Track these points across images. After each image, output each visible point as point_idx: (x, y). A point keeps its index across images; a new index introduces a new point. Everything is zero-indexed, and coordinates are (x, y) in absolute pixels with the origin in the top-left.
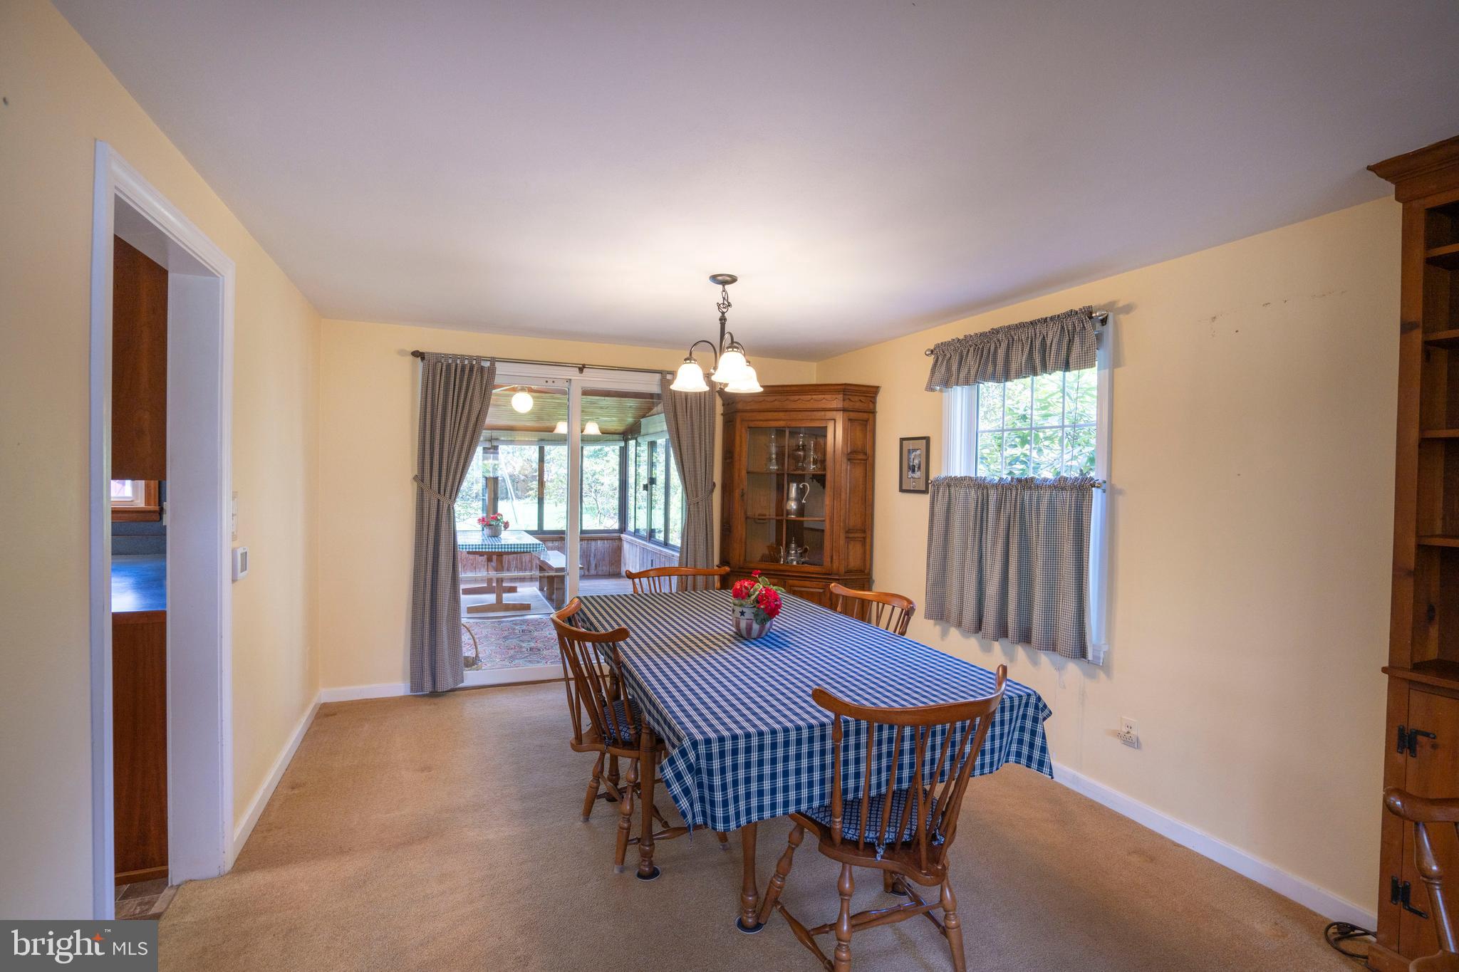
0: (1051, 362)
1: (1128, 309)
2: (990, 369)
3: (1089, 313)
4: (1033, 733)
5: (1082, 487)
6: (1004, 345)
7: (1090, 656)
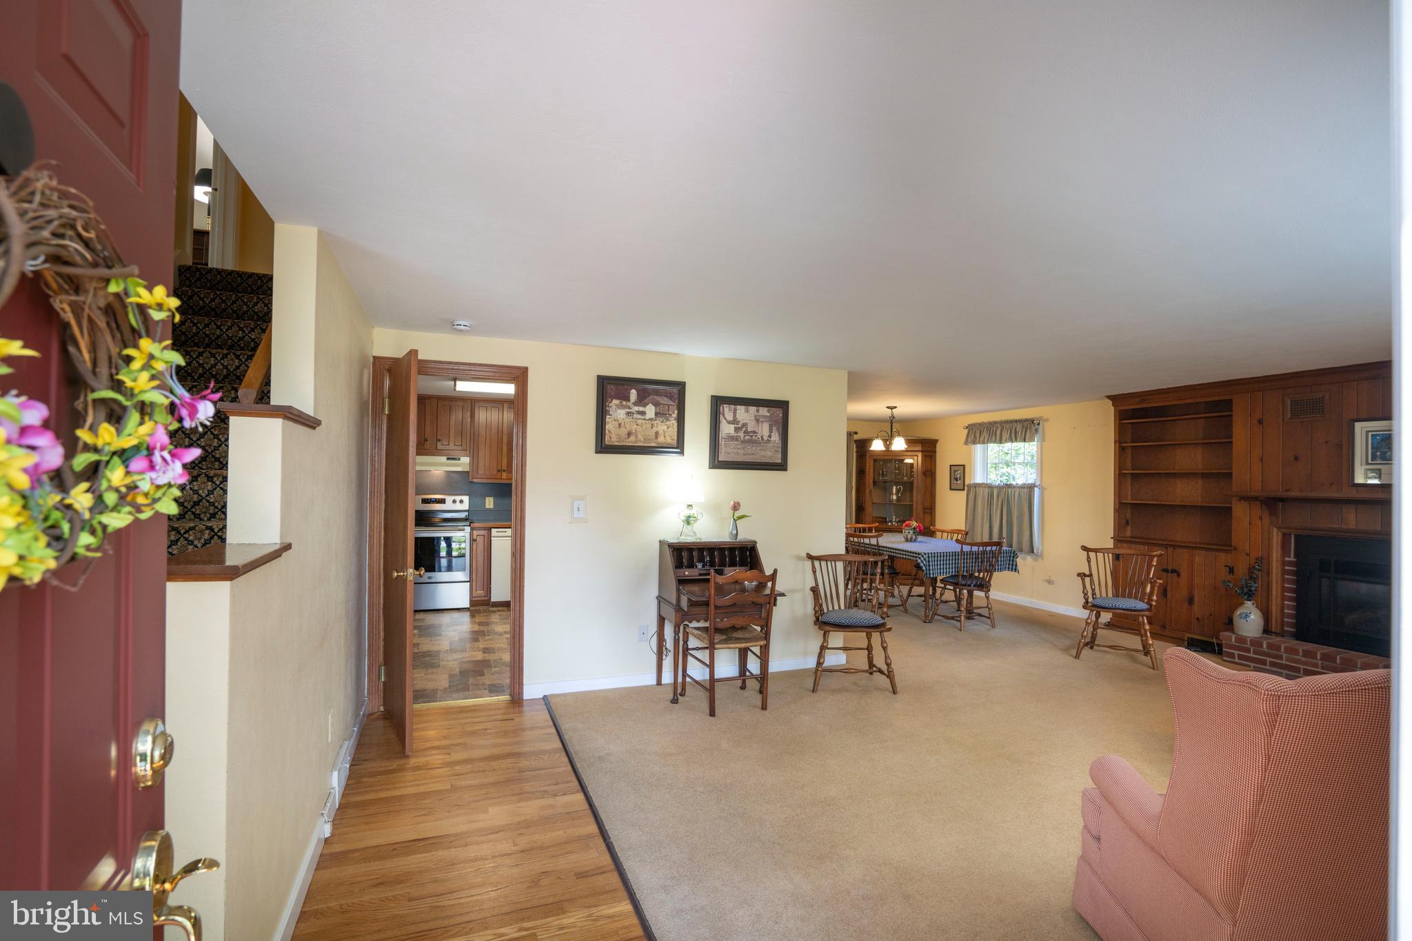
0: (1018, 439)
1: (1047, 420)
2: (994, 438)
3: (1032, 421)
4: (1013, 561)
5: (1031, 487)
6: (999, 429)
7: (1035, 552)
